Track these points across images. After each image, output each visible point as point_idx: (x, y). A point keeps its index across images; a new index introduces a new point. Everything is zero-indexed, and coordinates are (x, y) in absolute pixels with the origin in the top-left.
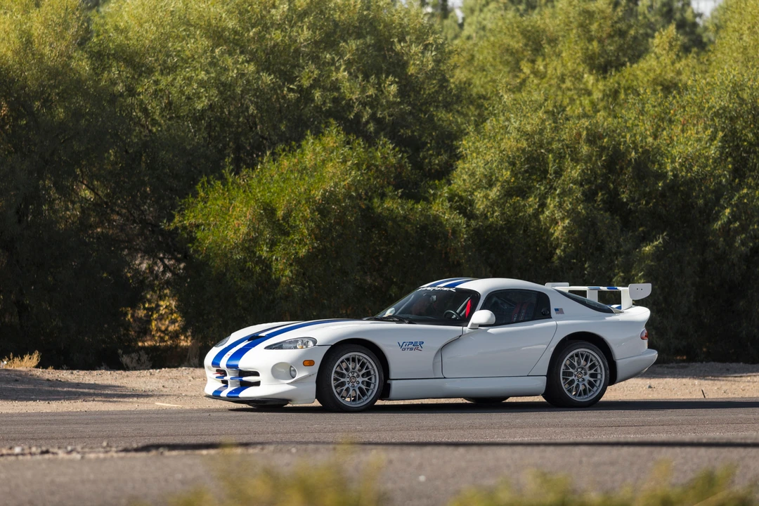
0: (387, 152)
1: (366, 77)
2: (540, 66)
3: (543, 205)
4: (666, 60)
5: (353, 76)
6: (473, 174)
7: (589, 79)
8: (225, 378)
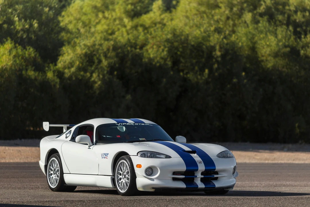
0: (30, 52)
1: (26, 20)
2: (106, 14)
3: (91, 76)
4: (158, 13)
5: (20, 20)
6: (65, 62)
7: (126, 20)
8: (198, 176)
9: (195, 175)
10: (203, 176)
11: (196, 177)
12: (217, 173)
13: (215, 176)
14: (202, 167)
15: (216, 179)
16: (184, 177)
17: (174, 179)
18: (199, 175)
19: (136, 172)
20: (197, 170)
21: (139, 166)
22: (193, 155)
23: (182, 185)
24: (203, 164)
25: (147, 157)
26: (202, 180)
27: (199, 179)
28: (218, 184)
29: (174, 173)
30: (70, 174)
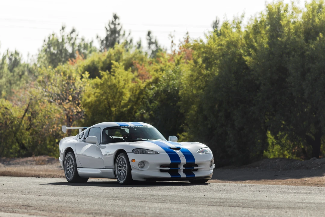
8: (180, 168)
9: (179, 167)
10: (185, 168)
11: (179, 168)
12: (197, 165)
13: (195, 168)
14: (183, 161)
15: (196, 170)
16: (169, 168)
17: (162, 171)
18: (182, 168)
19: (131, 165)
20: (180, 163)
21: (133, 161)
22: (177, 151)
23: (168, 175)
24: (185, 158)
25: (140, 154)
26: (184, 171)
27: (182, 171)
28: (197, 175)
29: (162, 166)
30: (82, 168)
